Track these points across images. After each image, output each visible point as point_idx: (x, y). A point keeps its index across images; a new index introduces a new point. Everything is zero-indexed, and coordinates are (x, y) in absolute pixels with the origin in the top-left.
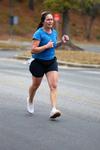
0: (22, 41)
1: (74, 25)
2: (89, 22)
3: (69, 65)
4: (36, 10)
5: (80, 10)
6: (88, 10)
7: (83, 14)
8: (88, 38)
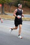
1: (5, 8)
3: (4, 19)
5: (7, 4)
6: (9, 4)
8: (9, 12)
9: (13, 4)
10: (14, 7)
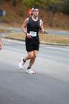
0: (8, 26)
2: (51, 15)
4: (17, 7)
5: (46, 8)
9: (59, 8)
10: (62, 14)
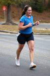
7: (17, 7)
